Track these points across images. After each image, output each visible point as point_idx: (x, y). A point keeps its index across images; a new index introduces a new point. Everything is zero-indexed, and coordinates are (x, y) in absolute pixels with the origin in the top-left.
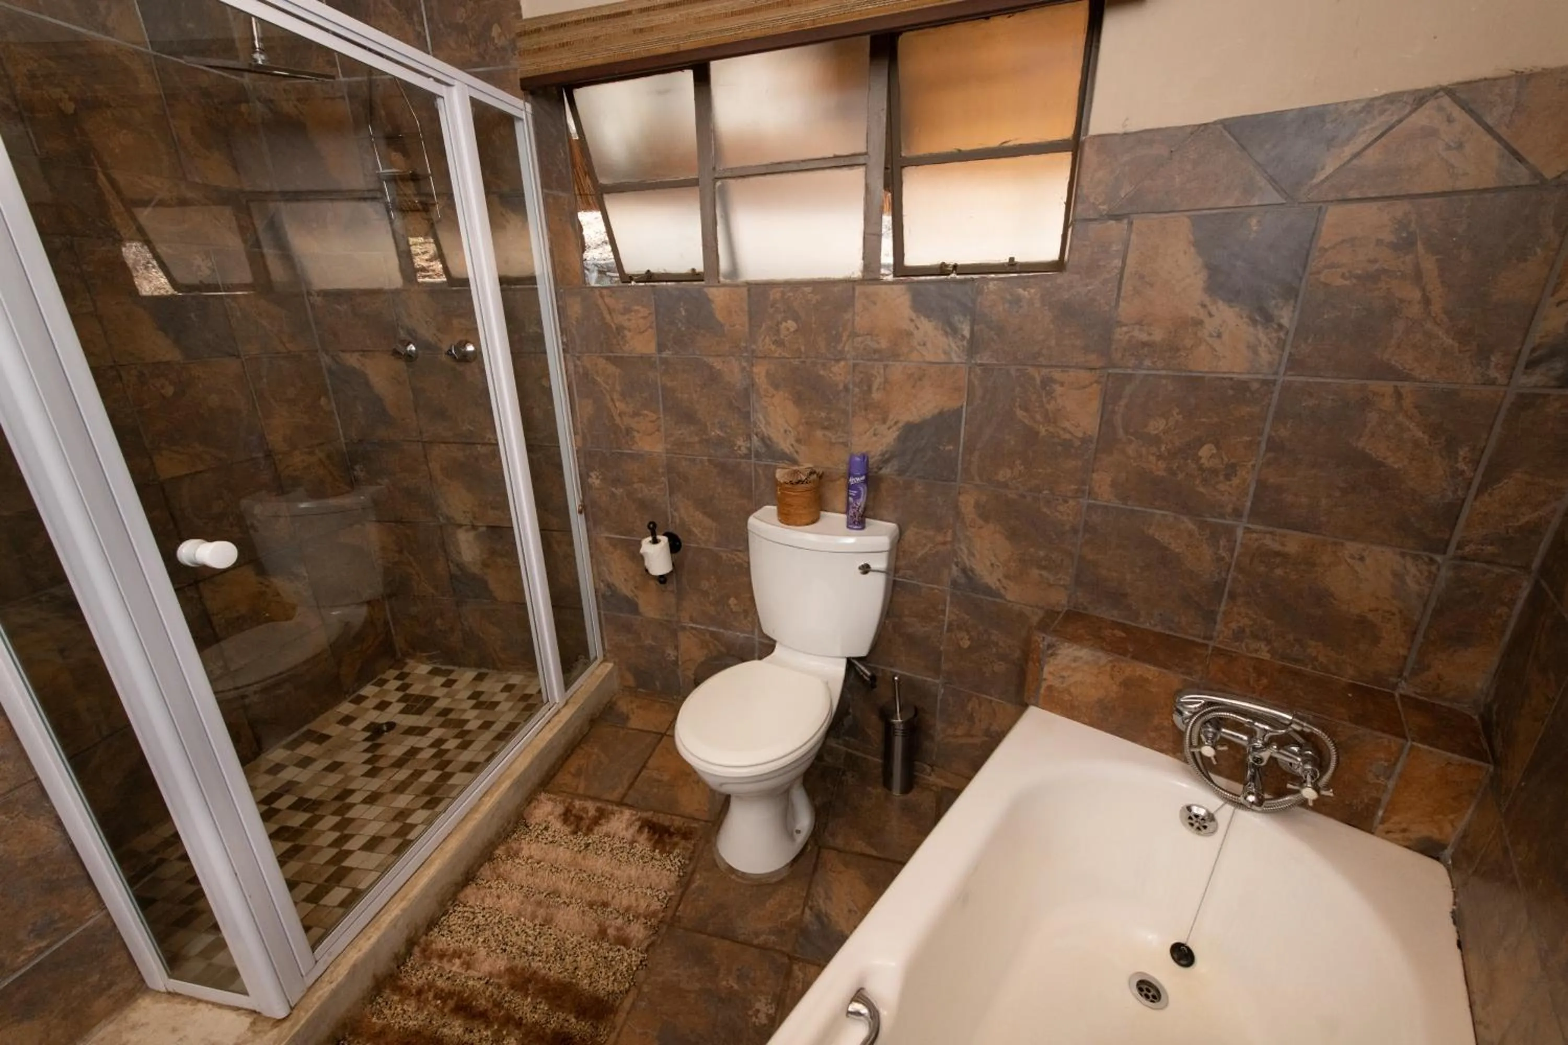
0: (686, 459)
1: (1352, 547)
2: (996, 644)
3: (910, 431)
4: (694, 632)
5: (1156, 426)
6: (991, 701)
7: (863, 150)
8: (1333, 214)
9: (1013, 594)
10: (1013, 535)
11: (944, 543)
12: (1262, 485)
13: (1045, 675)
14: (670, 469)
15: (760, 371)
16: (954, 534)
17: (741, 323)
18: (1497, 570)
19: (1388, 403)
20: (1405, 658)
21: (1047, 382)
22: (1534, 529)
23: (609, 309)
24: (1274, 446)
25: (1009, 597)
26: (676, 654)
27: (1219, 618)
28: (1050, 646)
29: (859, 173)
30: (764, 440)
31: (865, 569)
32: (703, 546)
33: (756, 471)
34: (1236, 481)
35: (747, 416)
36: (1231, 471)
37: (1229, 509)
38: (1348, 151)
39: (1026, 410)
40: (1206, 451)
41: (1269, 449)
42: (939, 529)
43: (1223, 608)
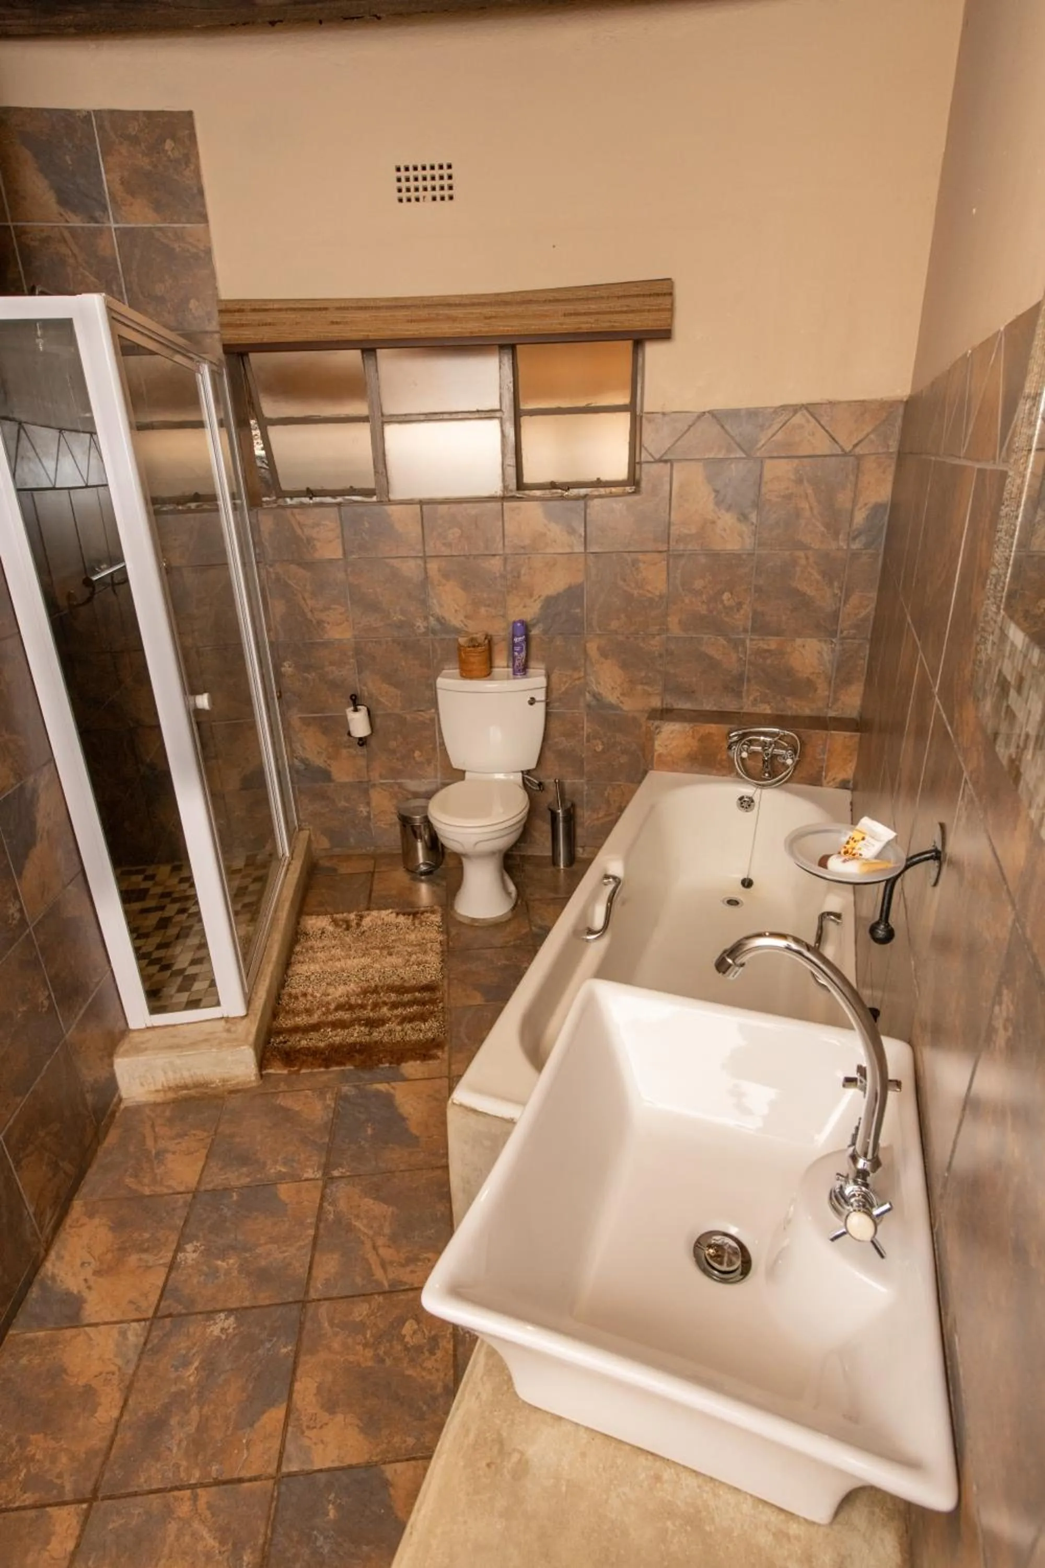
0: (372, 642)
1: (799, 641)
2: (620, 744)
3: (550, 602)
4: (384, 787)
5: (698, 584)
6: (620, 785)
7: (497, 407)
8: (768, 464)
9: (630, 706)
10: (624, 666)
11: (579, 679)
12: (755, 612)
13: (657, 747)
14: (358, 651)
15: (433, 566)
16: (585, 672)
17: (414, 531)
18: (857, 641)
19: (803, 562)
20: (829, 697)
21: (635, 563)
22: (865, 619)
23: (299, 523)
24: (758, 589)
25: (625, 708)
26: (368, 809)
27: (744, 694)
28: (657, 728)
29: (495, 424)
30: (439, 620)
31: (532, 701)
32: (389, 711)
33: (433, 644)
34: (742, 612)
35: (424, 603)
36: (740, 605)
37: (741, 629)
38: (770, 432)
39: (625, 580)
40: (726, 596)
41: (755, 592)
42: (575, 669)
43: (745, 688)
